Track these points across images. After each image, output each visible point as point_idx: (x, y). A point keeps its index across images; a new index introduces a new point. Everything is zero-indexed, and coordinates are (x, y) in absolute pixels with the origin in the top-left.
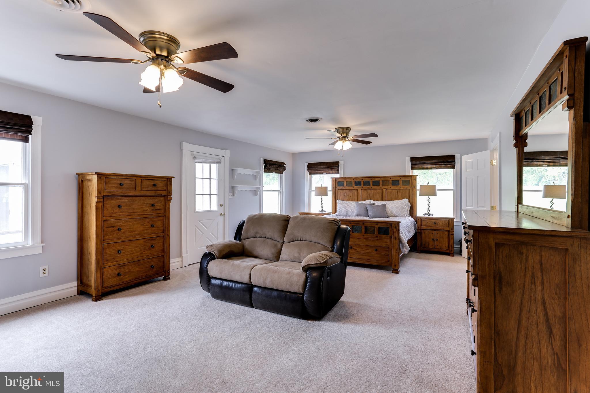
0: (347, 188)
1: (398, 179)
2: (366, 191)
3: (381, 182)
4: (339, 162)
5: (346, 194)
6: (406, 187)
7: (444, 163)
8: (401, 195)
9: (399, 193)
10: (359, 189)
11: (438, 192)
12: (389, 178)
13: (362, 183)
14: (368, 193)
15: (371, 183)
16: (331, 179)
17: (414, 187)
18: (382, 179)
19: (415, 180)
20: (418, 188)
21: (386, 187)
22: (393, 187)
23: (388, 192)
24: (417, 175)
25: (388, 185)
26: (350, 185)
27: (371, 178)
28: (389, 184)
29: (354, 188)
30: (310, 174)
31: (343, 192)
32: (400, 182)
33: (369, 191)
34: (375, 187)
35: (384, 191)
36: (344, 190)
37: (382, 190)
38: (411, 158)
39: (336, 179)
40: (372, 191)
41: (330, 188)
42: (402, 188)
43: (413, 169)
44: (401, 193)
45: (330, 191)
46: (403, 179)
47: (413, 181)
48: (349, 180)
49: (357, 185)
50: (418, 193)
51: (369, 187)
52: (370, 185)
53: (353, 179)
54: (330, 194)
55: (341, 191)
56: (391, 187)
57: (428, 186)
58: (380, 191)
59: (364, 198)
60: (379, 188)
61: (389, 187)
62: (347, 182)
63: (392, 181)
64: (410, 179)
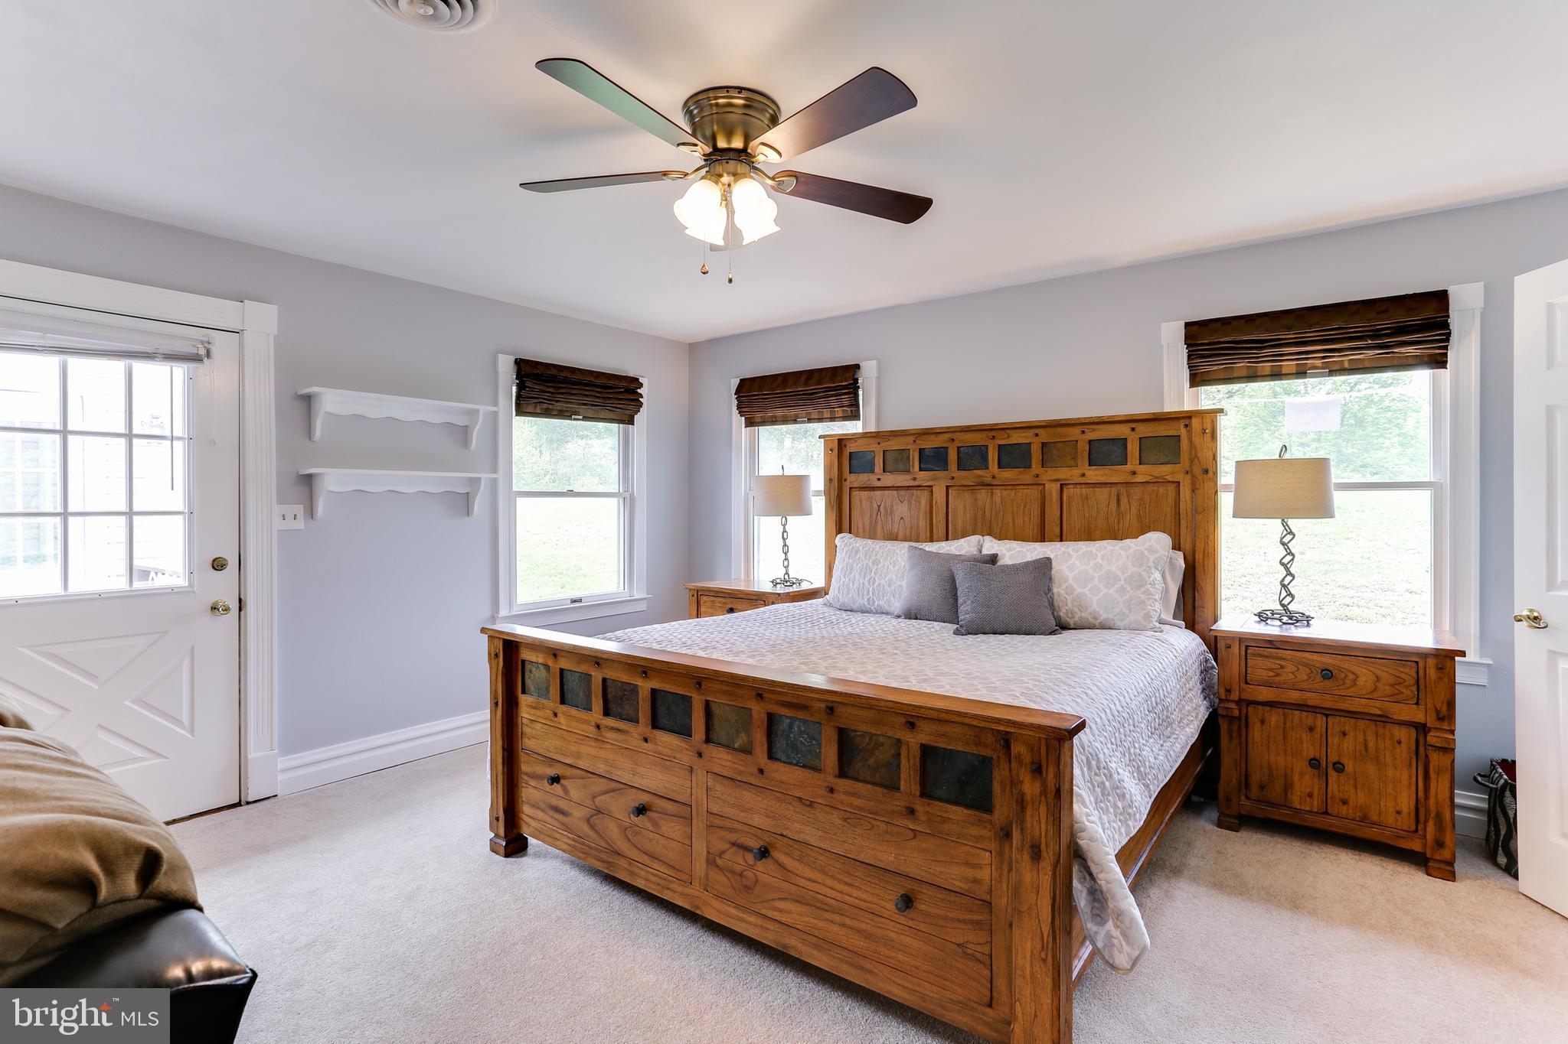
0: (889, 480)
1: (1122, 431)
2: (967, 495)
3: (1036, 451)
4: (857, 367)
5: (882, 508)
6: (1164, 471)
7: (1379, 337)
8: (1134, 510)
9: (1124, 501)
10: (939, 482)
11: (1339, 498)
12: (1077, 430)
13: (952, 456)
14: (979, 503)
15: (993, 456)
16: (822, 440)
17: (1206, 471)
18: (1045, 436)
19: (1208, 436)
20: (1227, 475)
21: (1063, 473)
22: (1094, 474)
23: (1069, 498)
24: (1221, 411)
25: (1073, 464)
26: (901, 466)
27: (991, 434)
28: (1075, 459)
29: (915, 479)
30: (750, 423)
31: (870, 499)
32: (1133, 448)
33: (983, 494)
34: (1008, 474)
35: (1051, 494)
36: (874, 489)
37: (1040, 488)
38: (1187, 325)
39: (842, 442)
40: (998, 492)
41: (817, 481)
42: (1139, 478)
43: (1197, 379)
44: (1134, 505)
45: (817, 493)
46: (1143, 430)
47: (1196, 439)
48: (895, 444)
49: (929, 466)
50: (1226, 502)
51: (980, 476)
52: (987, 468)
53: (911, 439)
54: (819, 505)
55: (864, 494)
56: (1083, 475)
57: (1283, 464)
58: (1034, 492)
59: (960, 524)
60: (1027, 477)
61: (1076, 472)
62: (887, 453)
63: (1090, 442)
64: (1183, 431)
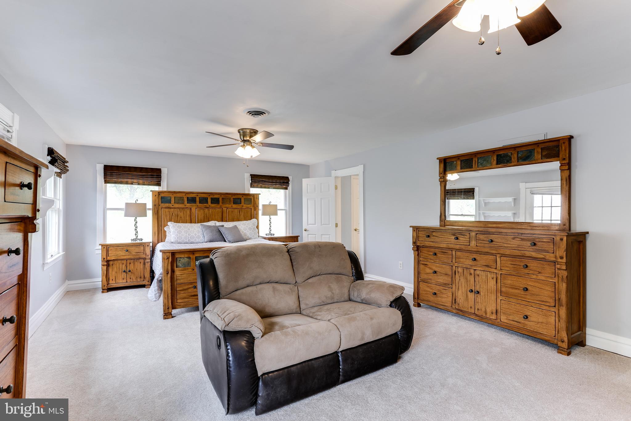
0: (177, 206)
1: (240, 197)
2: (202, 211)
3: (220, 199)
4: (161, 169)
5: (174, 214)
6: (249, 206)
8: (243, 215)
9: (241, 212)
10: (194, 207)
12: (230, 196)
13: (198, 200)
14: (205, 213)
15: (209, 200)
16: (151, 192)
17: (257, 207)
18: (223, 196)
19: (257, 199)
20: (260, 207)
21: (227, 206)
22: (235, 206)
23: (229, 211)
24: (260, 194)
25: (229, 203)
26: (180, 202)
27: (209, 195)
28: (230, 202)
29: (186, 206)
31: (169, 212)
32: (243, 200)
33: (206, 210)
34: (213, 205)
35: (224, 210)
36: (170, 208)
37: (222, 209)
38: (251, 175)
39: (159, 193)
40: (211, 210)
41: (150, 205)
42: (244, 207)
43: (252, 186)
44: (243, 213)
45: (150, 209)
46: (245, 197)
47: (255, 199)
48: (179, 195)
49: (190, 202)
50: (260, 212)
51: (206, 206)
52: (208, 203)
53: (184, 194)
54: (150, 213)
55: (167, 210)
56: (232, 206)
57: (270, 205)
58: (220, 210)
59: (200, 218)
60: (219, 206)
61: (230, 205)
62: (176, 198)
63: (233, 198)
64: (252, 198)
